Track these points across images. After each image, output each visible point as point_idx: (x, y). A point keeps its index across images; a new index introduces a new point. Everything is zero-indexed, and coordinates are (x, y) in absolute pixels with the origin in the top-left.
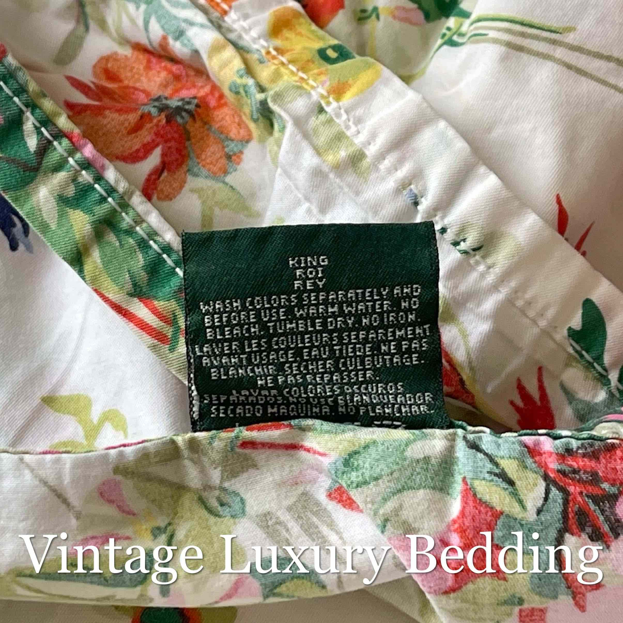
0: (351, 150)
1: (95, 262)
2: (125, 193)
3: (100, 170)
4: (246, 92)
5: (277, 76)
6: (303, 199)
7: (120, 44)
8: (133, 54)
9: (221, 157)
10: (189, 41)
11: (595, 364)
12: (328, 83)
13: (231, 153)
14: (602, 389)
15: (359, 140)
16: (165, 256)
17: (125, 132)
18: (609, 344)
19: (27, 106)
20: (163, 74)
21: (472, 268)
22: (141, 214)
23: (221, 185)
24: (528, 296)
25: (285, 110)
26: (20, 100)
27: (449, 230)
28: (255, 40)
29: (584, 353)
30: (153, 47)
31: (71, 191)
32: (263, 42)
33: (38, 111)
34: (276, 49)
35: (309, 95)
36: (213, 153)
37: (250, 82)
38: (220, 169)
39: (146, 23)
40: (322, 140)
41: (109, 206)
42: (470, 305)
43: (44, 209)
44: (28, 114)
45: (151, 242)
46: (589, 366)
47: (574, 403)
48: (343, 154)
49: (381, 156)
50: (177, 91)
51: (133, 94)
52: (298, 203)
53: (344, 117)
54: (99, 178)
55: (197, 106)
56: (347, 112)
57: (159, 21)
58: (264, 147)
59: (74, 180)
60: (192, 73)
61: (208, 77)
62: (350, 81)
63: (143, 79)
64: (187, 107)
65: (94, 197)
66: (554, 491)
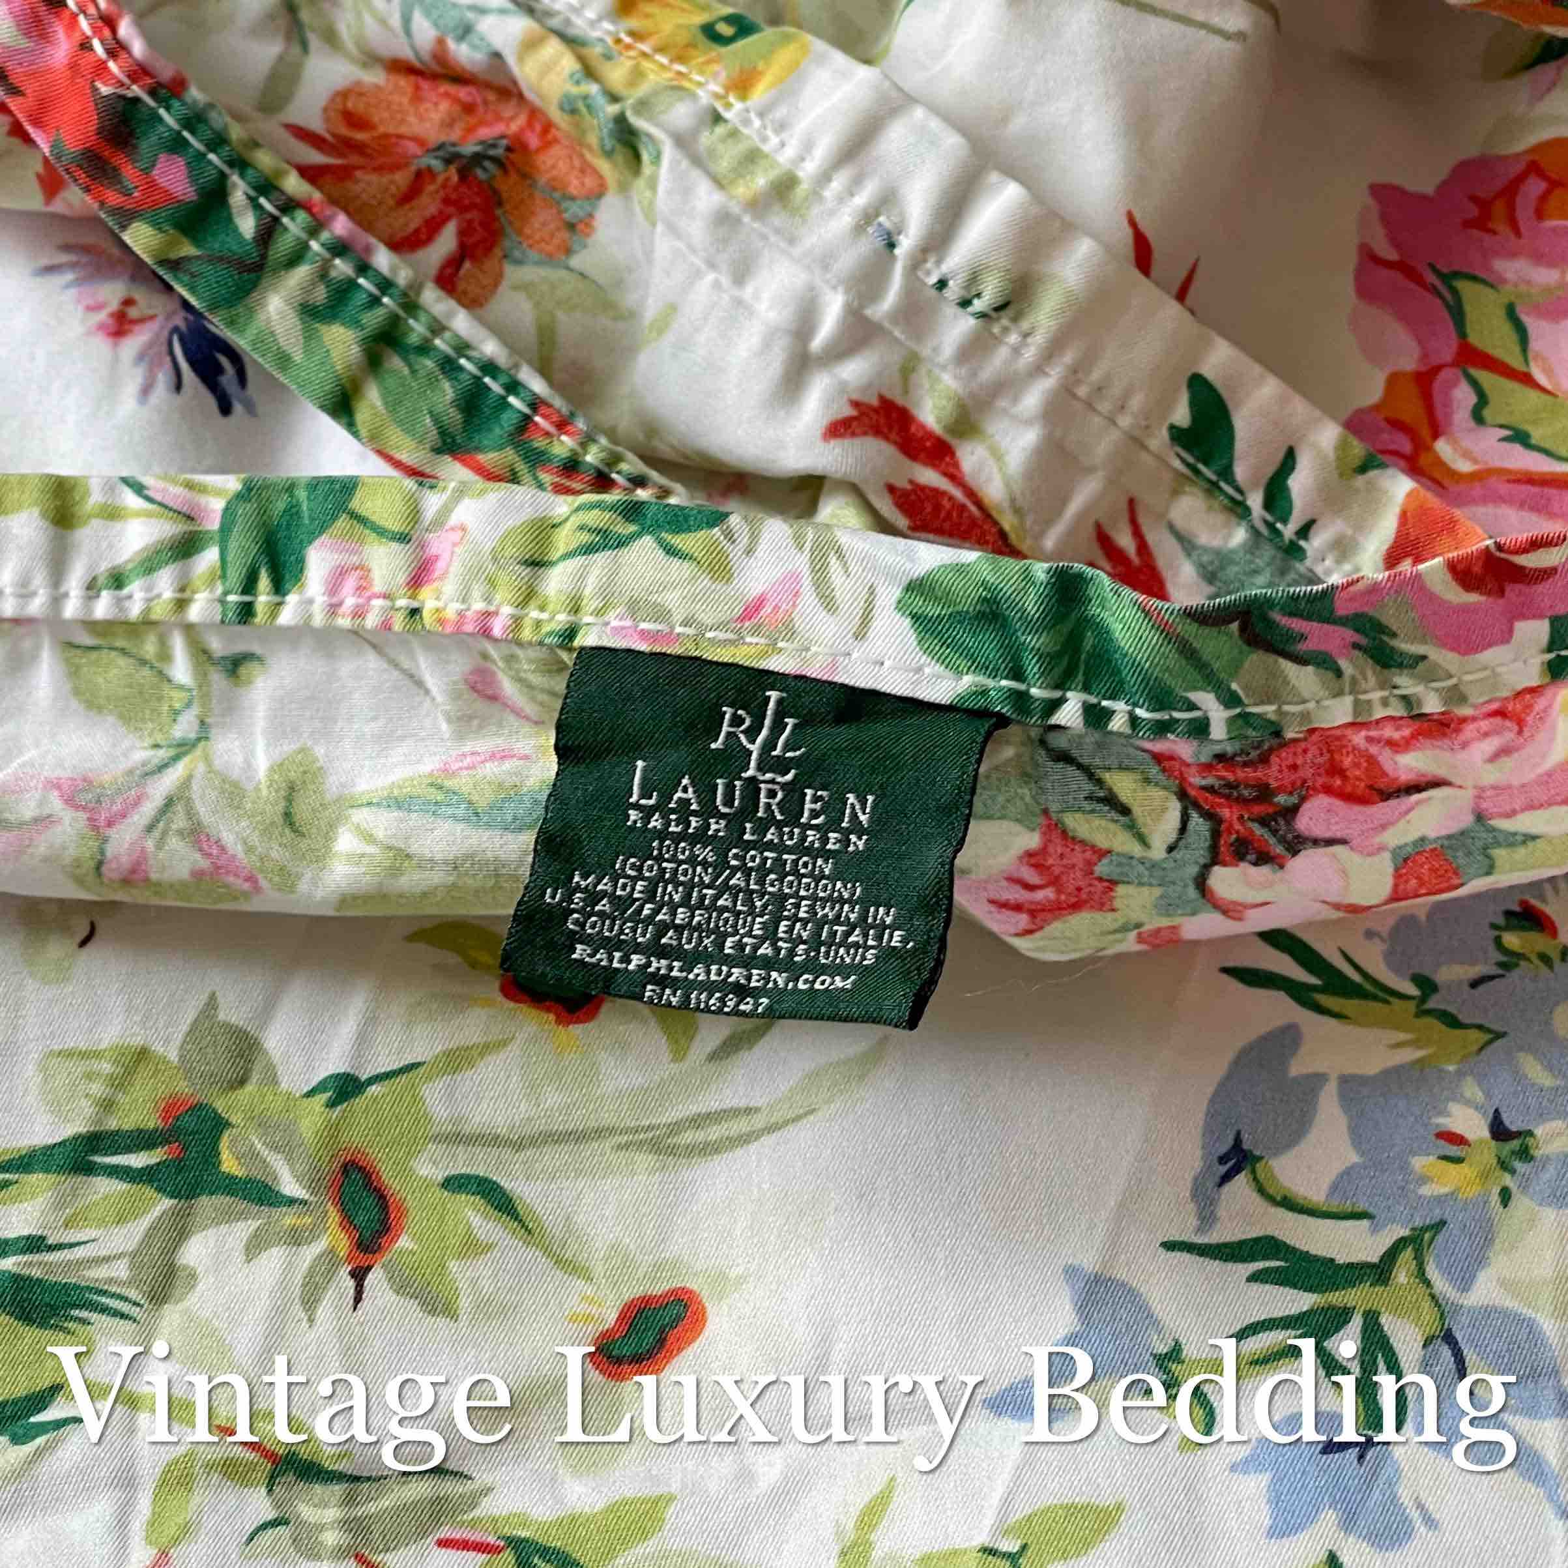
0: (773, 174)
1: (373, 407)
2: (411, 286)
3: (363, 256)
4: (588, 107)
5: (637, 75)
6: (703, 267)
7: (365, 65)
8: (388, 80)
9: (558, 229)
10: (482, 39)
11: (1222, 484)
12: (724, 75)
13: (574, 221)
14: (1239, 525)
15: (785, 157)
16: (487, 380)
17: (391, 202)
18: (1240, 446)
19: (231, 164)
20: (444, 106)
21: (998, 340)
22: (440, 317)
23: (563, 273)
24: (1096, 375)
25: (657, 125)
26: (220, 158)
27: (951, 283)
28: (593, 24)
29: (1201, 466)
30: (421, 62)
31: (320, 294)
32: (607, 26)
33: (250, 172)
34: (632, 34)
35: (694, 96)
36: (544, 224)
37: (593, 88)
38: (559, 247)
39: (407, 21)
40: (724, 165)
41: (385, 310)
42: (1002, 403)
43: (279, 330)
44: (235, 178)
45: (463, 361)
46: (1212, 488)
47: (1195, 554)
48: (760, 181)
49: (825, 177)
50: (470, 130)
51: (397, 144)
52: (697, 274)
53: (757, 123)
54: (364, 268)
55: (509, 149)
56: (761, 115)
57: (427, 13)
58: (628, 198)
59: (323, 274)
60: (491, 97)
61: (521, 96)
62: (761, 66)
63: (412, 119)
64: (492, 152)
65: (360, 299)
66: (1196, 820)
